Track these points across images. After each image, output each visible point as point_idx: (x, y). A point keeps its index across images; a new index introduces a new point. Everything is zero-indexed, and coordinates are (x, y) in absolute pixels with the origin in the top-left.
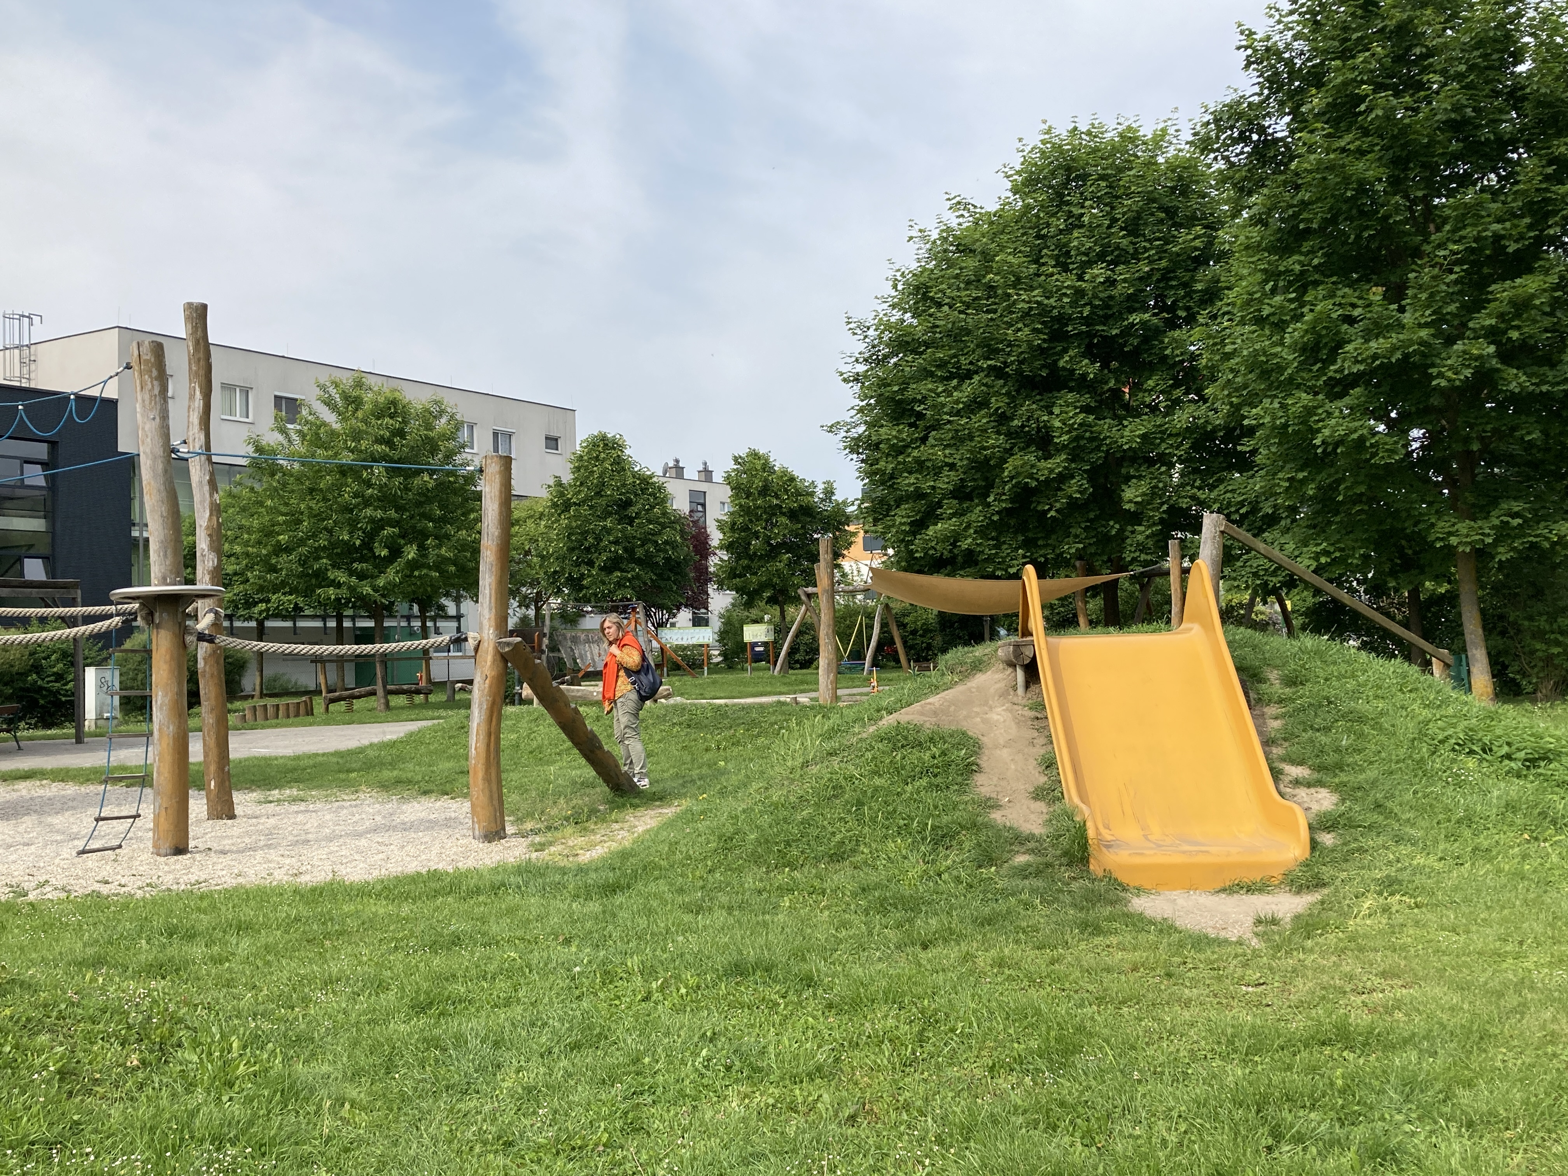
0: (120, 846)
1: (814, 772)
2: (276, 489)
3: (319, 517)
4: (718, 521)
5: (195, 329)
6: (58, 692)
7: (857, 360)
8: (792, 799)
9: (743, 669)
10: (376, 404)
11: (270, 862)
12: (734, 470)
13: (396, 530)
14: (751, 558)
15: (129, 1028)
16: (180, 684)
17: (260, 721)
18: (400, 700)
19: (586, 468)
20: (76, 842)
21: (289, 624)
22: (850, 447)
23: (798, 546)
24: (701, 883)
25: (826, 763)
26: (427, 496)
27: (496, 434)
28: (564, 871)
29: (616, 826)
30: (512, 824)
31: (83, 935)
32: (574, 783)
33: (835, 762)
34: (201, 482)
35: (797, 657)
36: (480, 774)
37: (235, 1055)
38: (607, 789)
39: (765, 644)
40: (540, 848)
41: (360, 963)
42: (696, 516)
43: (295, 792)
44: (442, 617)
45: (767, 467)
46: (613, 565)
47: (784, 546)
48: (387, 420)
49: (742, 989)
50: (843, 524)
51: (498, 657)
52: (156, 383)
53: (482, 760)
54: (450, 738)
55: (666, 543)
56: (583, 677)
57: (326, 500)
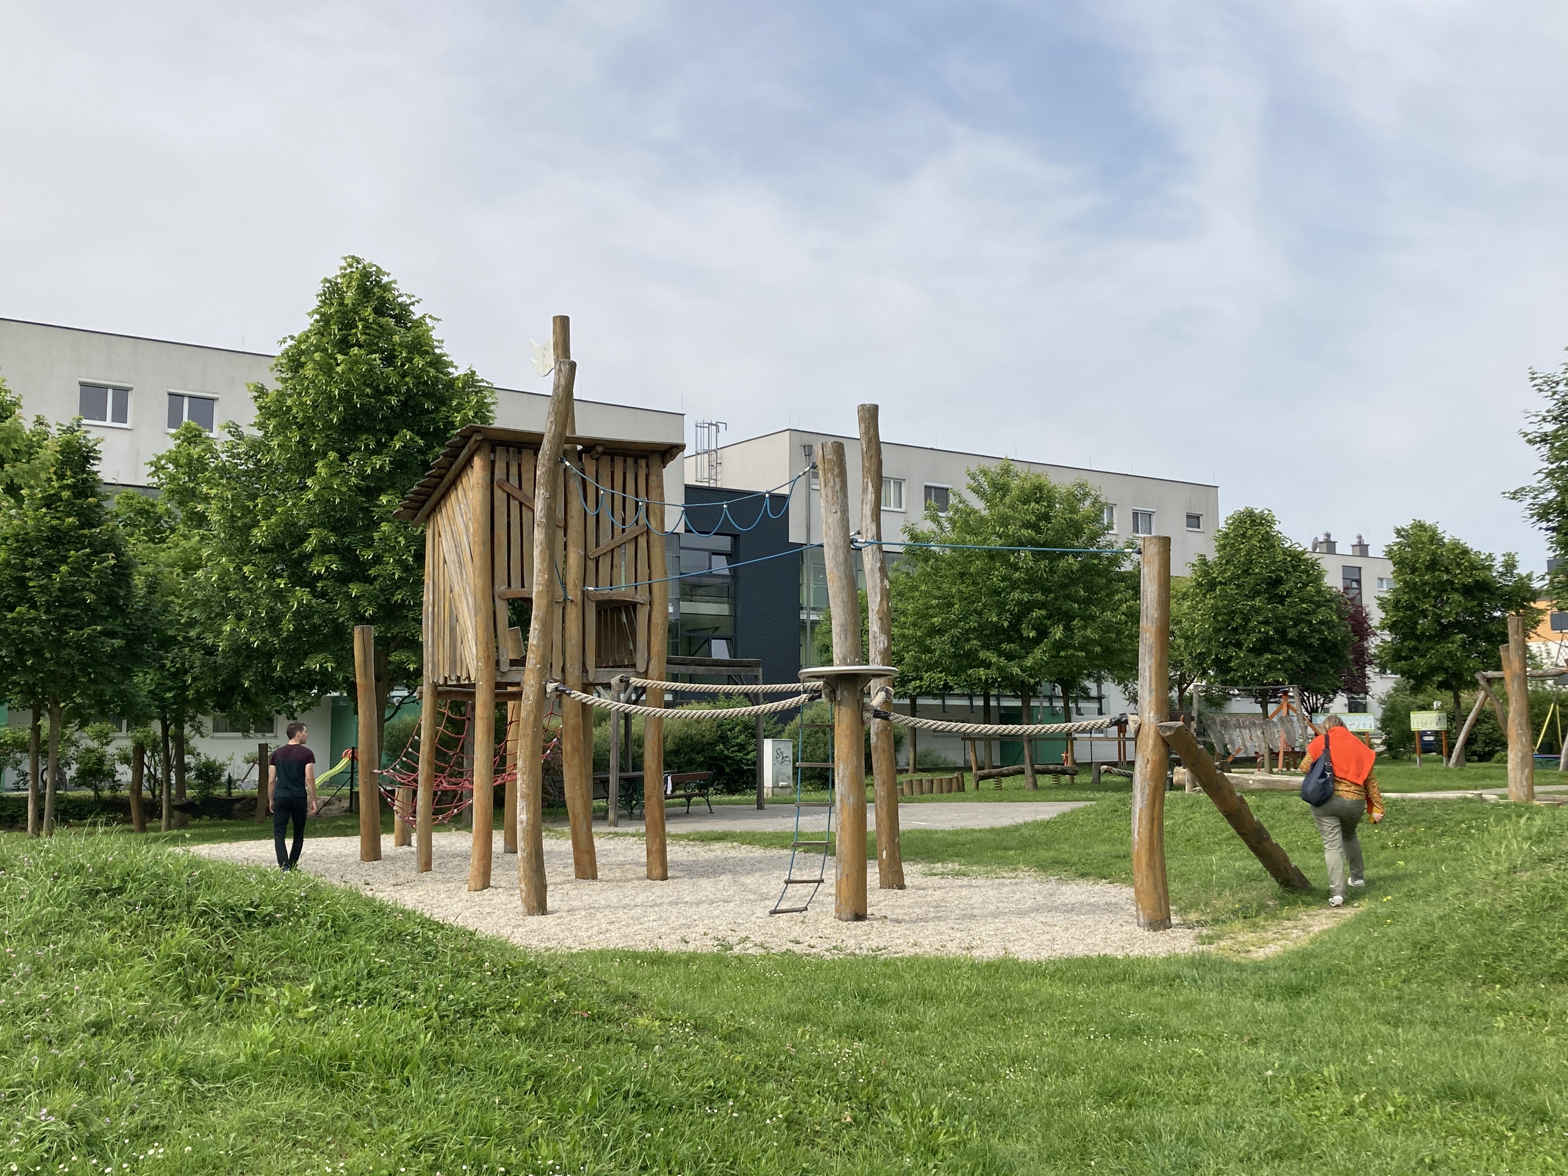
0: (806, 909)
1: (1525, 879)
2: (929, 574)
3: (966, 599)
4: (1379, 599)
5: (867, 428)
6: (741, 761)
7: (1544, 419)
8: (1499, 908)
9: (1410, 760)
10: (1022, 490)
11: (941, 934)
12: (1397, 544)
13: (1044, 613)
14: (1419, 639)
15: (840, 1085)
16: (858, 758)
17: (916, 795)
18: (1046, 780)
19: (1232, 546)
20: (767, 902)
21: (939, 702)
22: (1538, 514)
23: (1474, 625)
24: (1396, 993)
25: (1538, 870)
26: (1070, 578)
27: (1135, 515)
28: (1240, 967)
29: (1288, 924)
30: (1176, 913)
31: (786, 992)
32: (1239, 875)
33: (1550, 870)
34: (872, 570)
35: (1474, 748)
36: (1144, 861)
37: (935, 1123)
38: (1277, 884)
39: (1436, 733)
40: (1210, 940)
41: (1044, 1044)
42: (1352, 593)
43: (957, 867)
44: (1085, 699)
45: (1434, 538)
46: (1263, 646)
47: (1459, 626)
48: (1033, 504)
49: (1461, 1114)
50: (1529, 601)
51: (1160, 742)
52: (837, 480)
53: (1146, 846)
54: (1103, 820)
55: (1321, 623)
56: (1232, 763)
57: (975, 583)
